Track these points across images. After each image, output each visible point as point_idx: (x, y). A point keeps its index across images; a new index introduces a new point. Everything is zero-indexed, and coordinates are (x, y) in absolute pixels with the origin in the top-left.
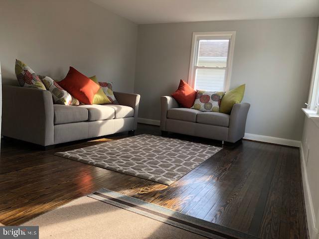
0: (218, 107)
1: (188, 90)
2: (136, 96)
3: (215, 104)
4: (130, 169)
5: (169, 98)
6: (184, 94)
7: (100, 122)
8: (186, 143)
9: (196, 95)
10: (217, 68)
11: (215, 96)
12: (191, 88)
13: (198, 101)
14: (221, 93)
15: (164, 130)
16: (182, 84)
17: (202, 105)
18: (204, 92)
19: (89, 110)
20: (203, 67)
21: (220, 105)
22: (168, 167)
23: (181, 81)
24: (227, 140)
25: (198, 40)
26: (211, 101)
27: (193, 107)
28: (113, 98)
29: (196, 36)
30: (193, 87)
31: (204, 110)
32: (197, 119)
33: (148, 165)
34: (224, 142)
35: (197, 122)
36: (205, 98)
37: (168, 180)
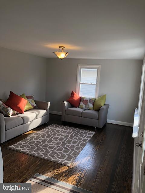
0: (93, 107)
1: (76, 97)
2: (48, 103)
3: (91, 105)
4: (48, 157)
5: (66, 103)
6: (74, 100)
7: (29, 123)
8: (76, 129)
9: (81, 99)
10: (91, 84)
11: (91, 101)
12: (77, 95)
13: (82, 103)
14: (93, 98)
15: (64, 120)
16: (73, 93)
17: (84, 105)
18: (85, 98)
19: (23, 118)
20: (84, 83)
21: (93, 105)
22: (68, 152)
23: (72, 91)
24: (98, 127)
25: (81, 69)
26: (89, 103)
27: (79, 107)
28: (35, 105)
29: (79, 66)
30: (79, 95)
31: (85, 108)
32: (81, 115)
33: (57, 152)
34: (96, 128)
35: (81, 117)
36: (86, 101)
37: (68, 163)
